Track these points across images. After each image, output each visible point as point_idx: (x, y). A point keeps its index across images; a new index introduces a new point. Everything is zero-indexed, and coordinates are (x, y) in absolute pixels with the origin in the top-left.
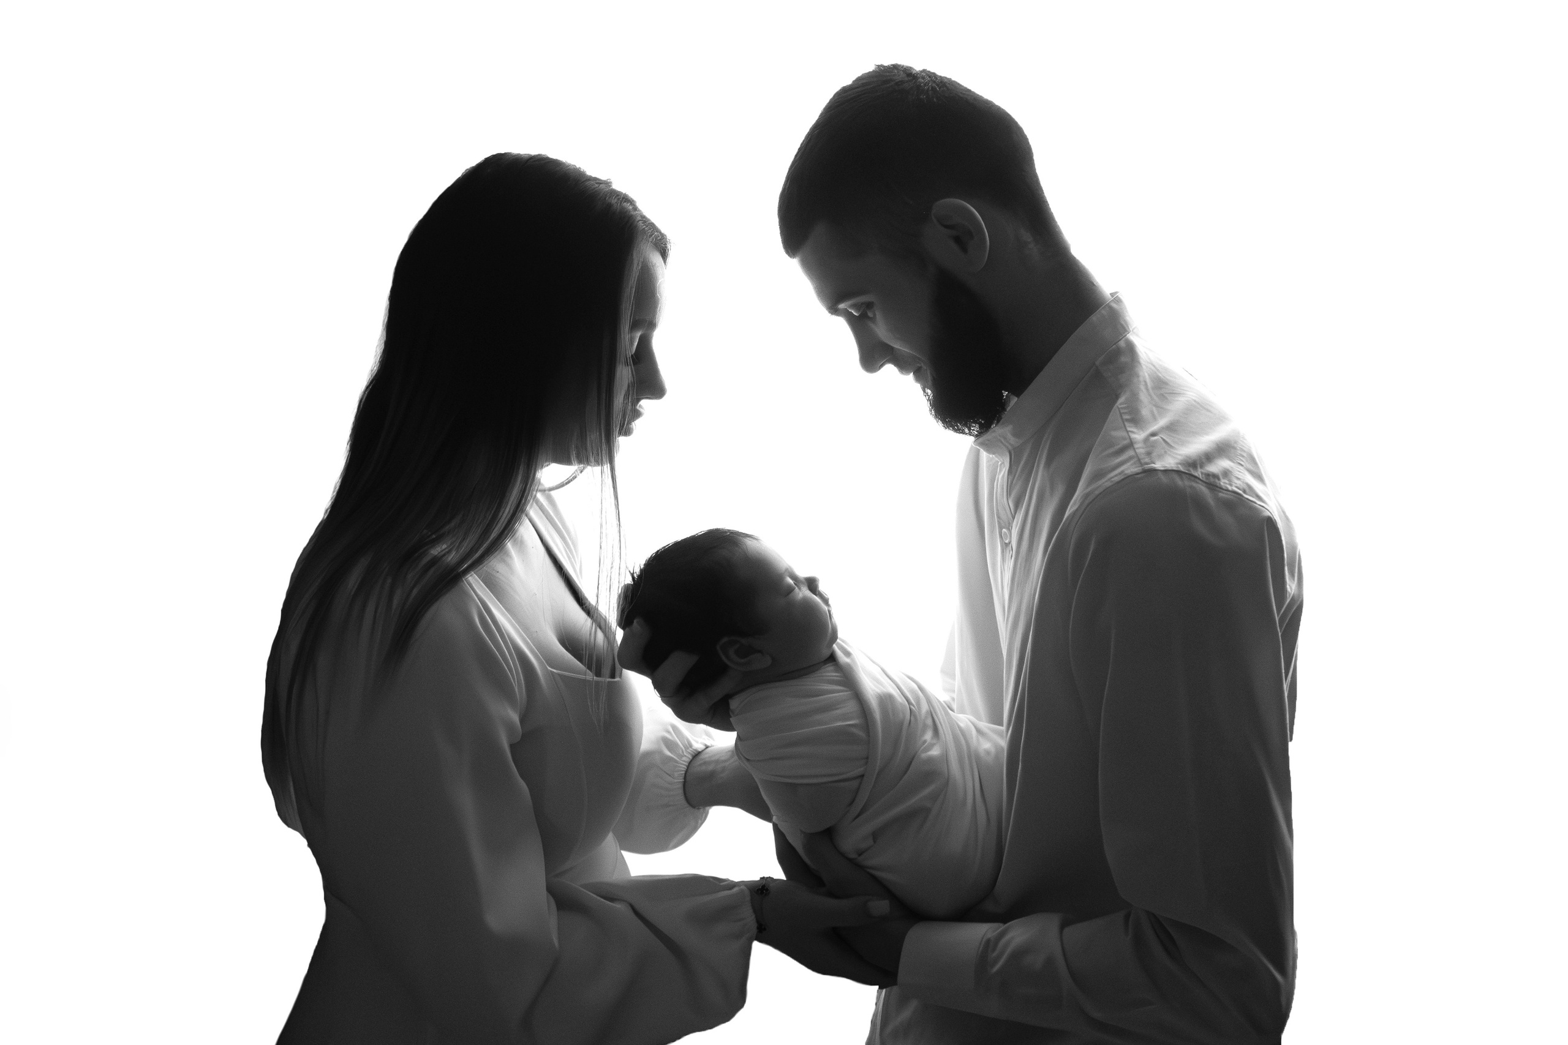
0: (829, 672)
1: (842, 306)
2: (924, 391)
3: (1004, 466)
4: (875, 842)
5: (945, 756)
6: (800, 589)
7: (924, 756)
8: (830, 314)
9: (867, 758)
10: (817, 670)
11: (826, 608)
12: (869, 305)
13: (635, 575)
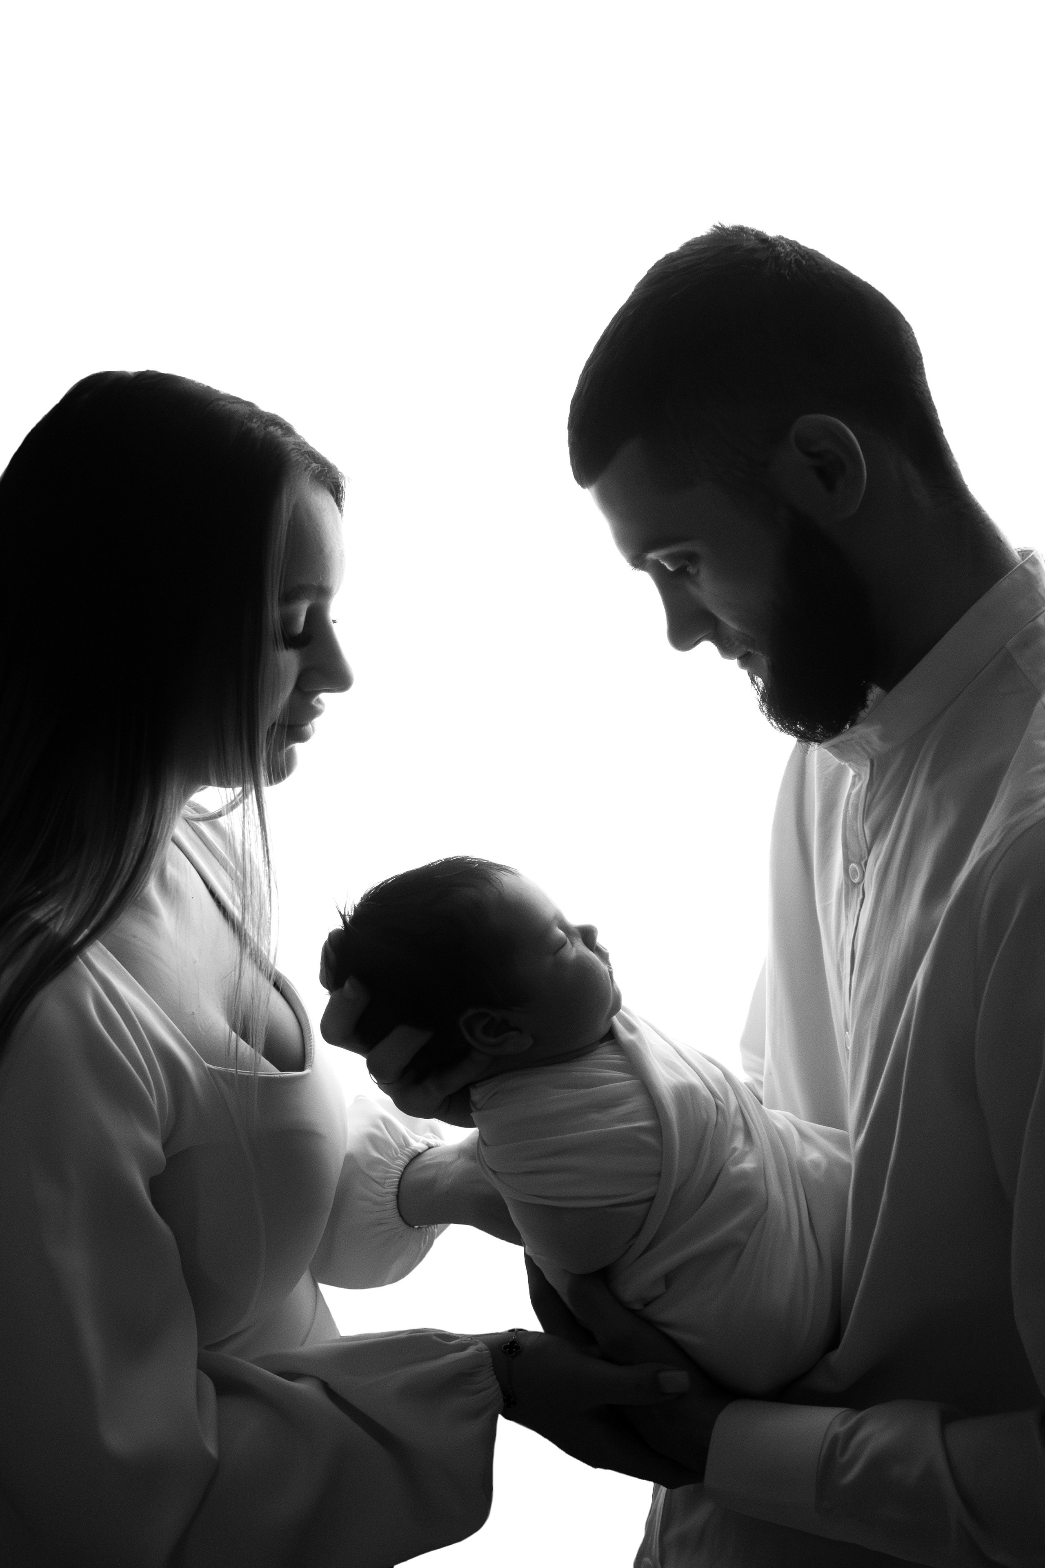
0: (606, 1054)
1: (652, 556)
2: (753, 679)
3: (860, 778)
4: (667, 1287)
5: (762, 1171)
6: (572, 944)
7: (734, 1169)
8: (631, 568)
9: (659, 1175)
10: (593, 1051)
11: (606, 968)
12: (692, 558)
13: (348, 919)
